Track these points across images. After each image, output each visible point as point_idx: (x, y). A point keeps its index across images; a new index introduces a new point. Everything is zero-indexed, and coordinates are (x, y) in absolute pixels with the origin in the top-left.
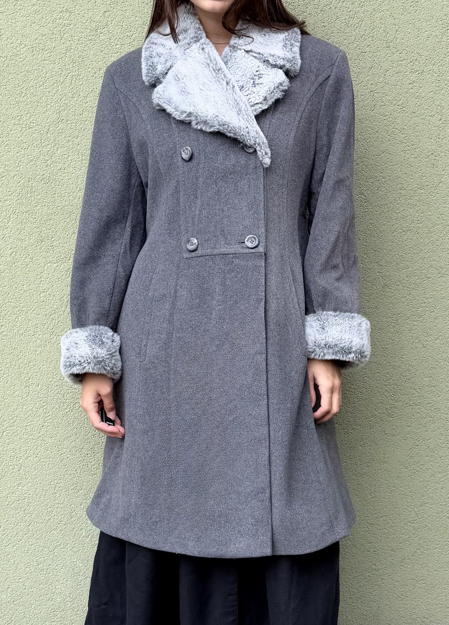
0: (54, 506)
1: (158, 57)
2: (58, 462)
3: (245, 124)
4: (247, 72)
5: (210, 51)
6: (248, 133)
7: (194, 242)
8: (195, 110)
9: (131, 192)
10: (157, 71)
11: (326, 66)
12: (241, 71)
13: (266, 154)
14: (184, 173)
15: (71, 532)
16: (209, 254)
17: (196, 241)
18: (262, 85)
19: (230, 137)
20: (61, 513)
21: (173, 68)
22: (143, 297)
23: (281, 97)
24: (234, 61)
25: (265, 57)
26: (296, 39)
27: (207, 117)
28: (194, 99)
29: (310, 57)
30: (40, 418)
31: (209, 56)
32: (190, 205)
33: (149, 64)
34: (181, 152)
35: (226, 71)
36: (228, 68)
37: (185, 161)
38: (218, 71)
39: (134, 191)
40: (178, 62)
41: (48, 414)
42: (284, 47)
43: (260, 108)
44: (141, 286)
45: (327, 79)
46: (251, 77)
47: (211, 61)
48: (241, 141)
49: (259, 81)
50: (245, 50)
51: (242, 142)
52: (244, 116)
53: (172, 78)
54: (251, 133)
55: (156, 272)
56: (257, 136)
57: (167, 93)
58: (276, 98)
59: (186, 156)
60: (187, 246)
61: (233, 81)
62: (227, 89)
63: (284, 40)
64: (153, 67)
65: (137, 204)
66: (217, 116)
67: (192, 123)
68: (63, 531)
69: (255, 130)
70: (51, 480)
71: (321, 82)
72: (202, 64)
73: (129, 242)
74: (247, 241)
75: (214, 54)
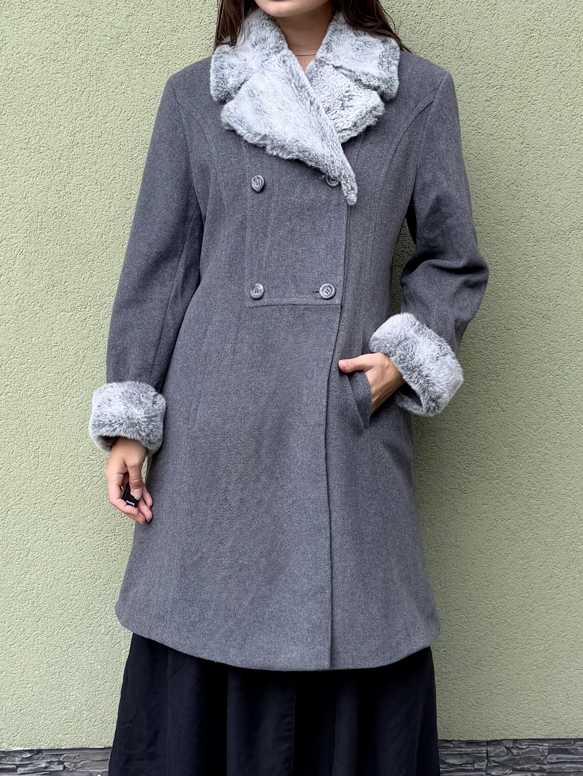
0: (67, 597)
1: (230, 68)
2: (73, 546)
3: (329, 151)
4: (335, 91)
5: (293, 64)
6: (333, 163)
7: (259, 289)
8: (271, 133)
9: (187, 226)
10: (228, 85)
11: (428, 90)
12: (328, 91)
13: (352, 189)
14: (253, 206)
15: (88, 629)
16: (277, 303)
17: (262, 287)
18: (352, 108)
19: (311, 166)
20: (76, 606)
21: (248, 82)
22: (194, 352)
23: (373, 124)
24: (319, 79)
25: (357, 76)
26: (394, 56)
27: (285, 141)
28: (270, 120)
29: (410, 80)
30: (52, 494)
31: (291, 71)
32: (258, 245)
33: (219, 76)
34: (251, 181)
35: (311, 90)
36: (313, 86)
37: (256, 192)
38: (302, 88)
39: (190, 226)
40: (254, 75)
41: (61, 490)
42: (380, 65)
43: (348, 134)
44: (193, 339)
45: (428, 105)
46: (339, 98)
47: (293, 76)
48: (324, 172)
49: (349, 104)
50: (333, 66)
51: (324, 174)
52: (329, 142)
53: (246, 94)
54: (337, 162)
55: (212, 323)
56: (343, 167)
57: (238, 112)
58: (368, 124)
59: (256, 186)
60: (251, 292)
61: (318, 101)
62: (310, 110)
63: (380, 56)
64: (223, 80)
65: (193, 240)
66: (297, 141)
67: (267, 148)
68: (78, 628)
69: (341, 160)
70: (64, 568)
71: (422, 109)
72: (283, 79)
73: (181, 284)
74: (323, 290)
75: (297, 69)
